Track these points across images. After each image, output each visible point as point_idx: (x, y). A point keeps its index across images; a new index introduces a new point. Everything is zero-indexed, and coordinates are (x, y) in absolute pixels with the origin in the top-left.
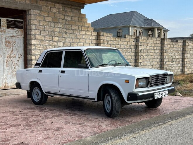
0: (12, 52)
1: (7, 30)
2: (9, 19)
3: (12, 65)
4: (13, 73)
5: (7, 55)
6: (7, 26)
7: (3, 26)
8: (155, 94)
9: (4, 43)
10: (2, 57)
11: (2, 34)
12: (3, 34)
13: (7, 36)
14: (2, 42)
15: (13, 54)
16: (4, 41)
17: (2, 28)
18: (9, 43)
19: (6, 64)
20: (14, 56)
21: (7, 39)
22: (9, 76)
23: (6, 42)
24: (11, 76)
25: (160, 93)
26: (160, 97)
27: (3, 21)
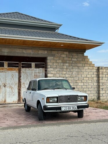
1: (35, 69)
2: (36, 63)
6: (35, 67)
7: (33, 67)
8: (62, 107)
11: (32, 71)
13: (35, 73)
14: (32, 76)
16: (33, 75)
18: (36, 76)
23: (34, 76)
25: (68, 107)
26: (68, 110)
27: (33, 64)
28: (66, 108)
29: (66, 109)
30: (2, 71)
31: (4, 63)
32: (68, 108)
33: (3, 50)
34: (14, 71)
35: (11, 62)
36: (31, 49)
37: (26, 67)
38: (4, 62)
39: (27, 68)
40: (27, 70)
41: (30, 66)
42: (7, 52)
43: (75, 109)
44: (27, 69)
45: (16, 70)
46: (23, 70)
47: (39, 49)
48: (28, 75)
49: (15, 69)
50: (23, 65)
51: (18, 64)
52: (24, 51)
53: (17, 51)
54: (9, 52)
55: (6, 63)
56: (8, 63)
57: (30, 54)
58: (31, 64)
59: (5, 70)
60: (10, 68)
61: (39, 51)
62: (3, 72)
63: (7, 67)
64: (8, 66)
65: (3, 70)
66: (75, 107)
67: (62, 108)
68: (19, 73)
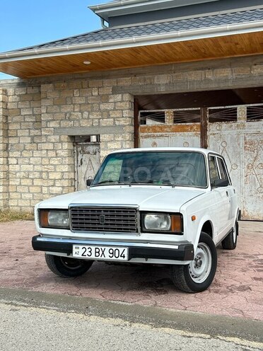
0: (255, 158)
1: (247, 124)
2: (251, 105)
3: (257, 181)
4: (258, 195)
5: (246, 164)
6: (248, 117)
7: (240, 119)
8: (74, 246)
9: (241, 146)
10: (239, 167)
11: (239, 131)
12: (241, 131)
13: (247, 134)
14: (239, 144)
15: (258, 163)
16: (242, 141)
17: (238, 121)
18: (250, 145)
19: (244, 178)
20: (260, 166)
21: (248, 139)
22: (251, 198)
23: (246, 143)
24: (254, 198)
25: (93, 248)
26: (93, 257)
27: (242, 110)
28: (88, 250)
29: (87, 253)
30: (161, 134)
31: (164, 113)
32: (93, 252)
33: (156, 80)
34: (190, 133)
35: (182, 110)
36: (230, 65)
37: (221, 121)
38: (166, 110)
39: (225, 121)
40: (223, 127)
41: (232, 117)
42: (166, 84)
43: (120, 258)
44: (224, 125)
45: (194, 130)
46: (213, 128)
47: (254, 62)
48: (228, 140)
49: (192, 128)
50: (213, 116)
51: (198, 112)
52: (210, 75)
53: (189, 78)
54: (170, 82)
55: (169, 114)
56: (174, 112)
57: (226, 80)
58: (236, 109)
59: (167, 132)
60: (179, 124)
61: (254, 67)
62: (162, 136)
63: (171, 124)
64: (175, 121)
65: (163, 131)
66: (121, 250)
67: (74, 250)
68: (201, 137)
